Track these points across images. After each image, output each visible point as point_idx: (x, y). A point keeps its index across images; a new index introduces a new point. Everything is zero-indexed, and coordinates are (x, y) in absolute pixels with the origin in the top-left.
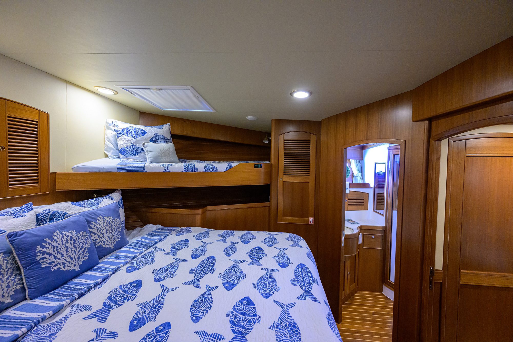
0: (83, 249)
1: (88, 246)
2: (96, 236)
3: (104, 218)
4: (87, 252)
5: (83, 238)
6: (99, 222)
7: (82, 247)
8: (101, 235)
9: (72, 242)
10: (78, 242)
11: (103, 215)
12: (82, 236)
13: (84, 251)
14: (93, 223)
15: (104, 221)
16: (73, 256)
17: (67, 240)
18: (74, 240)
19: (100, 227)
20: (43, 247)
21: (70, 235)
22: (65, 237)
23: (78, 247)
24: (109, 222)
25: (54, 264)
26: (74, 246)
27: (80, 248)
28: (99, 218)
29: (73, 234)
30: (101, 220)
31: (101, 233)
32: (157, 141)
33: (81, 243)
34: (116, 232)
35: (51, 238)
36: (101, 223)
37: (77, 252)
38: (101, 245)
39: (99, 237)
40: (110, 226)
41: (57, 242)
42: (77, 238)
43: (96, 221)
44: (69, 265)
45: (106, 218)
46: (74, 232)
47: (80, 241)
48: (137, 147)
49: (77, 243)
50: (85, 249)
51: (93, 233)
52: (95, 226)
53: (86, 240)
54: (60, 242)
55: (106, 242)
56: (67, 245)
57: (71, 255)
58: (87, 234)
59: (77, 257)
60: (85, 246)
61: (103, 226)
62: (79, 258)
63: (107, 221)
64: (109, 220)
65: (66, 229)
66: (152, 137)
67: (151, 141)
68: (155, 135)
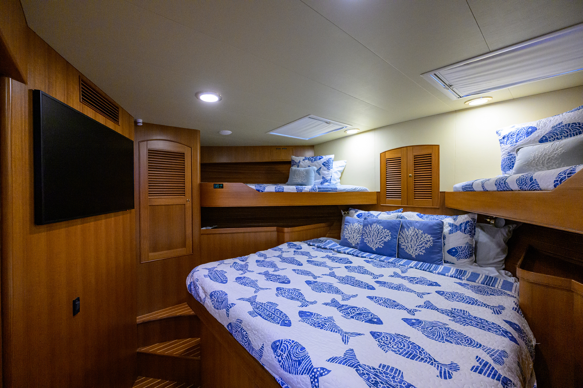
0: (381, 240)
1: (385, 240)
2: (403, 240)
3: (414, 229)
4: (382, 243)
5: (385, 233)
6: (410, 230)
7: (381, 238)
11: (416, 227)
12: (385, 232)
13: (381, 241)
14: (406, 229)
15: (413, 231)
16: (374, 240)
17: (376, 230)
19: (408, 234)
20: (366, 228)
21: (379, 228)
22: (376, 228)
23: (379, 237)
24: (418, 234)
25: (366, 239)
26: (377, 235)
28: (411, 228)
29: (381, 228)
30: (412, 230)
31: (407, 239)
32: (557, 138)
33: (382, 235)
34: (420, 245)
35: (371, 225)
36: (410, 232)
37: (377, 239)
38: (404, 248)
39: (405, 241)
40: (417, 237)
41: (372, 228)
42: (381, 231)
43: (408, 229)
45: (416, 229)
46: (382, 227)
47: (382, 234)
48: (513, 157)
50: (382, 240)
52: (405, 232)
53: (386, 236)
55: (408, 248)
56: (374, 232)
58: (389, 232)
59: (376, 242)
60: (383, 239)
61: (410, 235)
62: (376, 243)
63: (416, 232)
64: (418, 232)
65: (380, 225)
66: (544, 134)
67: (541, 141)
68: (553, 127)
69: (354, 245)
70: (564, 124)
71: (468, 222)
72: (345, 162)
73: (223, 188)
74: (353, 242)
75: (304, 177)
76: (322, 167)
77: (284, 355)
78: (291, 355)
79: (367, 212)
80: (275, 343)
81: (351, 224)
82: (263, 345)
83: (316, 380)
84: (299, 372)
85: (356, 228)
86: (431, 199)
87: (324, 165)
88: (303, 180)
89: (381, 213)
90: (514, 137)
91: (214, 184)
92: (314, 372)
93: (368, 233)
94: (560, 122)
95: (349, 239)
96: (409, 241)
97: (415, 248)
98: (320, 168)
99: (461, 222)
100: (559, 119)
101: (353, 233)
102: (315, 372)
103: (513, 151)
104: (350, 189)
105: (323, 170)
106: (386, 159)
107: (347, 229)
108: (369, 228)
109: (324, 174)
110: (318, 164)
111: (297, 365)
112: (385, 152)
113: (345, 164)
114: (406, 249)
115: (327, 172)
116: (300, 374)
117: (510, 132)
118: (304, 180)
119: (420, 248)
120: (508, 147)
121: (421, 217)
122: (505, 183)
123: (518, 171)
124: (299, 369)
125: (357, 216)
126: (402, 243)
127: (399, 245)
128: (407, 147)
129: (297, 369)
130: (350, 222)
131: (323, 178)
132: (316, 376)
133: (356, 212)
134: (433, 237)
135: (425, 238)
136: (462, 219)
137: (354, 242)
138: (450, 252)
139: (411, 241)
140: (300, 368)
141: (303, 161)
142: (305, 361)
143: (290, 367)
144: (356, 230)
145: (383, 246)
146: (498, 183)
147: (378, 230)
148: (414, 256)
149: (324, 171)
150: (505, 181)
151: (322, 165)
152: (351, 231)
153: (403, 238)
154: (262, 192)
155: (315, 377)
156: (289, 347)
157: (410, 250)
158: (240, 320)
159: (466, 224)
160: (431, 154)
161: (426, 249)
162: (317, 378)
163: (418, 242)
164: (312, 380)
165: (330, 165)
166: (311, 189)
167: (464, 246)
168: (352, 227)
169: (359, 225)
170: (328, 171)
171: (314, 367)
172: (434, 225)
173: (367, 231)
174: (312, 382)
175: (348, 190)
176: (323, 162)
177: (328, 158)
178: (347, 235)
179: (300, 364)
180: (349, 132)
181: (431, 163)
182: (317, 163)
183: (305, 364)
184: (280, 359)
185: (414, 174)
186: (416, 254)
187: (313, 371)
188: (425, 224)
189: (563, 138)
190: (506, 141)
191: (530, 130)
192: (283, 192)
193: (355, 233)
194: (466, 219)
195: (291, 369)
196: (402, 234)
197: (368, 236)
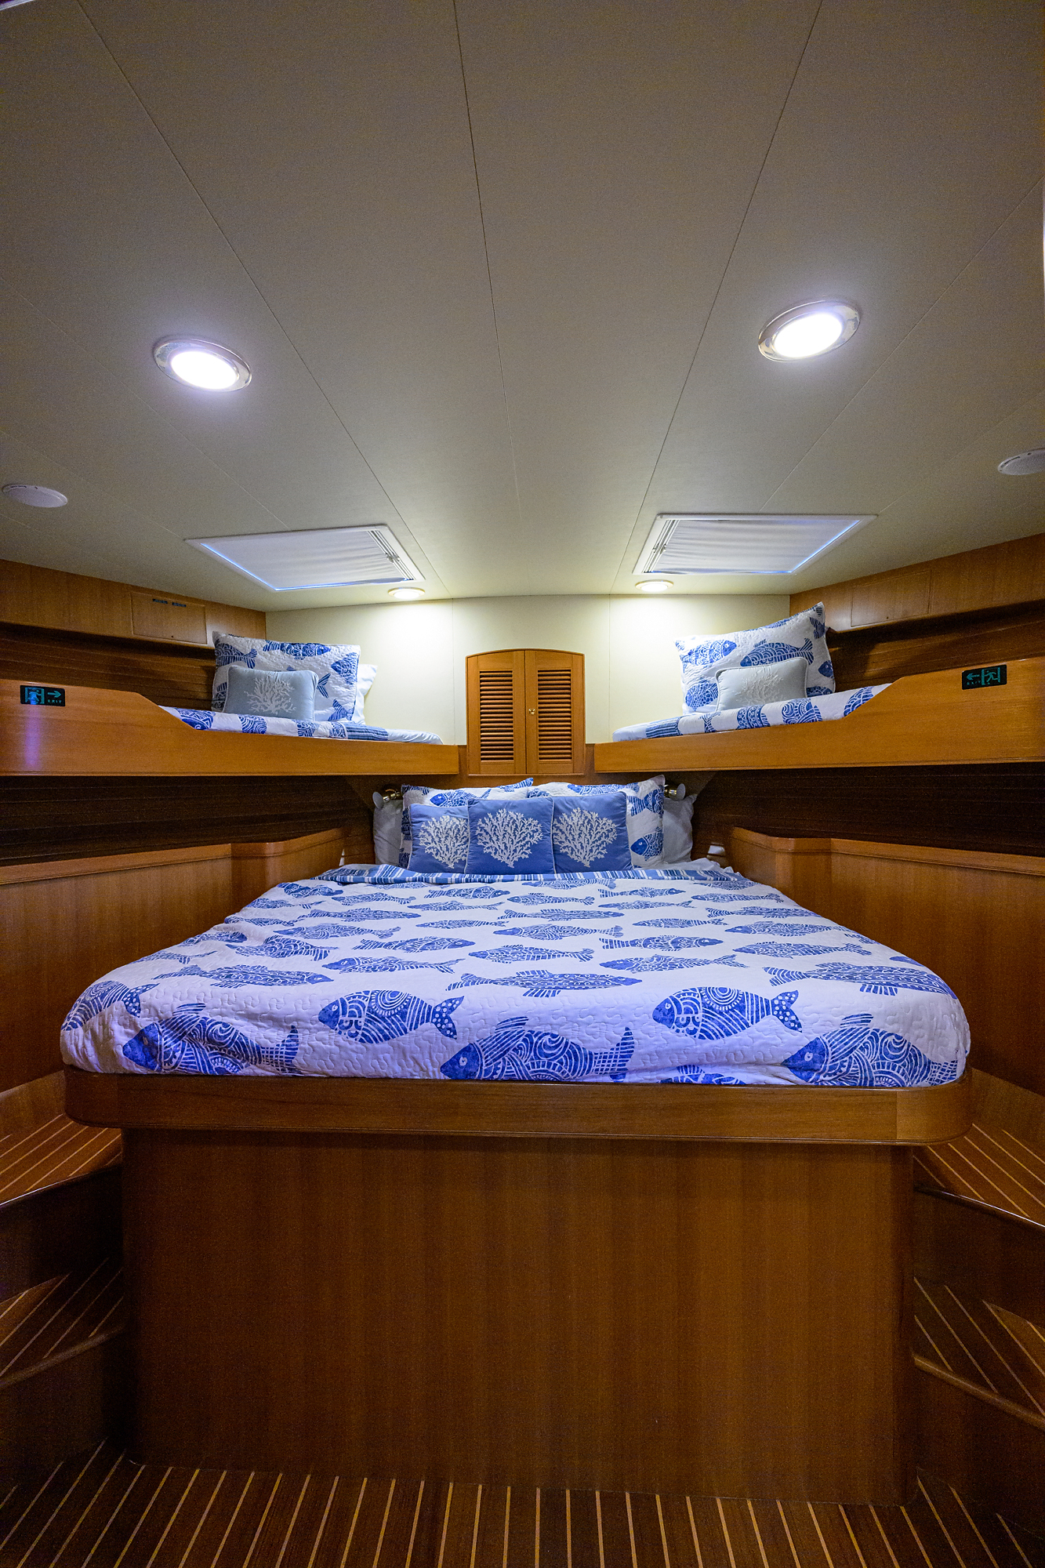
0: (524, 842)
1: (533, 841)
2: (563, 837)
3: (582, 812)
4: (528, 848)
5: (528, 828)
6: (573, 815)
7: (524, 839)
8: (570, 838)
9: (514, 827)
10: (521, 830)
11: (584, 809)
12: (530, 825)
13: (525, 845)
14: (564, 814)
15: (581, 816)
16: (508, 845)
17: (509, 823)
18: (516, 826)
19: (571, 824)
20: (484, 822)
21: (514, 818)
22: (508, 819)
23: (518, 836)
24: (589, 820)
25: (488, 845)
26: (514, 833)
27: (520, 839)
28: (575, 811)
29: (519, 818)
30: (577, 814)
31: (570, 833)
32: (761, 661)
33: (524, 832)
34: (597, 841)
35: (494, 815)
36: (575, 819)
37: (515, 842)
38: (567, 853)
39: (566, 838)
40: (589, 827)
41: (497, 821)
42: (522, 824)
43: (568, 814)
44: (501, 854)
45: (586, 812)
46: (521, 816)
47: (523, 830)
48: (710, 685)
49: (519, 831)
50: (527, 843)
51: (561, 830)
52: (565, 820)
53: (533, 831)
54: (500, 822)
55: (576, 850)
56: (507, 828)
57: (506, 843)
58: (538, 824)
59: (513, 848)
60: (527, 839)
61: (576, 824)
62: (515, 851)
63: (586, 818)
64: (590, 817)
65: (515, 810)
66: (746, 654)
67: (744, 664)
68: (756, 646)
69: (451, 866)
70: (767, 643)
71: (655, 792)
72: (374, 669)
73: (63, 704)
74: (449, 859)
76: (332, 675)
77: (696, 1016)
78: (714, 1006)
79: (452, 791)
80: (659, 1009)
82: (627, 1029)
83: (788, 1014)
84: (749, 1022)
85: (449, 826)
86: (570, 758)
87: (336, 670)
88: (284, 707)
89: (489, 791)
90: (705, 653)
91: (23, 688)
92: (776, 1005)
94: (763, 639)
95: (437, 854)
96: (576, 837)
97: (589, 848)
98: (327, 677)
99: (647, 793)
100: (760, 635)
101: (443, 839)
102: (778, 1005)
103: (709, 674)
104: (413, 737)
105: (334, 683)
106: (481, 672)
107: (425, 831)
108: (490, 820)
109: (337, 694)
110: (320, 665)
111: (738, 1015)
112: (477, 655)
113: (374, 674)
114: (572, 853)
115: (344, 690)
116: (752, 1023)
117: (699, 645)
118: (289, 704)
119: (597, 846)
120: (698, 669)
121: (578, 791)
122: (759, 716)
123: (730, 705)
124: (746, 1018)
125: (432, 800)
126: (560, 842)
127: (556, 849)
128: (524, 650)
129: (742, 1019)
130: (429, 815)
131: (336, 704)
132: (784, 1008)
133: (425, 793)
134: (616, 823)
135: (604, 827)
136: (647, 787)
137: (452, 860)
138: (635, 848)
139: (580, 836)
140: (747, 1016)
141: (265, 653)
142: (748, 1001)
143: (724, 1024)
144: (449, 831)
145: (529, 855)
146: (745, 716)
147: (513, 823)
148: (587, 864)
149: (337, 687)
150: (759, 713)
151: (332, 670)
152: (437, 835)
153: (563, 833)
154: (203, 728)
155: (783, 1011)
156: (699, 1000)
157: (579, 855)
158: (517, 1018)
159: (654, 796)
160: (570, 671)
161: (608, 847)
162: (788, 1009)
163: (594, 836)
164: (781, 1017)
165: (352, 670)
166: (333, 730)
167: (653, 833)
168: (438, 825)
169: (455, 819)
170: (347, 688)
171: (770, 1000)
172: (614, 801)
173: (488, 829)
174: (783, 1021)
176: (333, 662)
177: (348, 653)
178: (431, 845)
179: (742, 1010)
180: (400, 595)
181: (570, 689)
182: (316, 661)
183: (752, 1004)
184: (691, 1026)
185: (539, 708)
186: (592, 859)
187: (774, 1006)
188: (599, 802)
189: (768, 662)
190: (694, 658)
191: (727, 645)
192: (263, 732)
193: (449, 838)
194: (652, 786)
195: (730, 1027)
196: (558, 825)
197: (491, 839)
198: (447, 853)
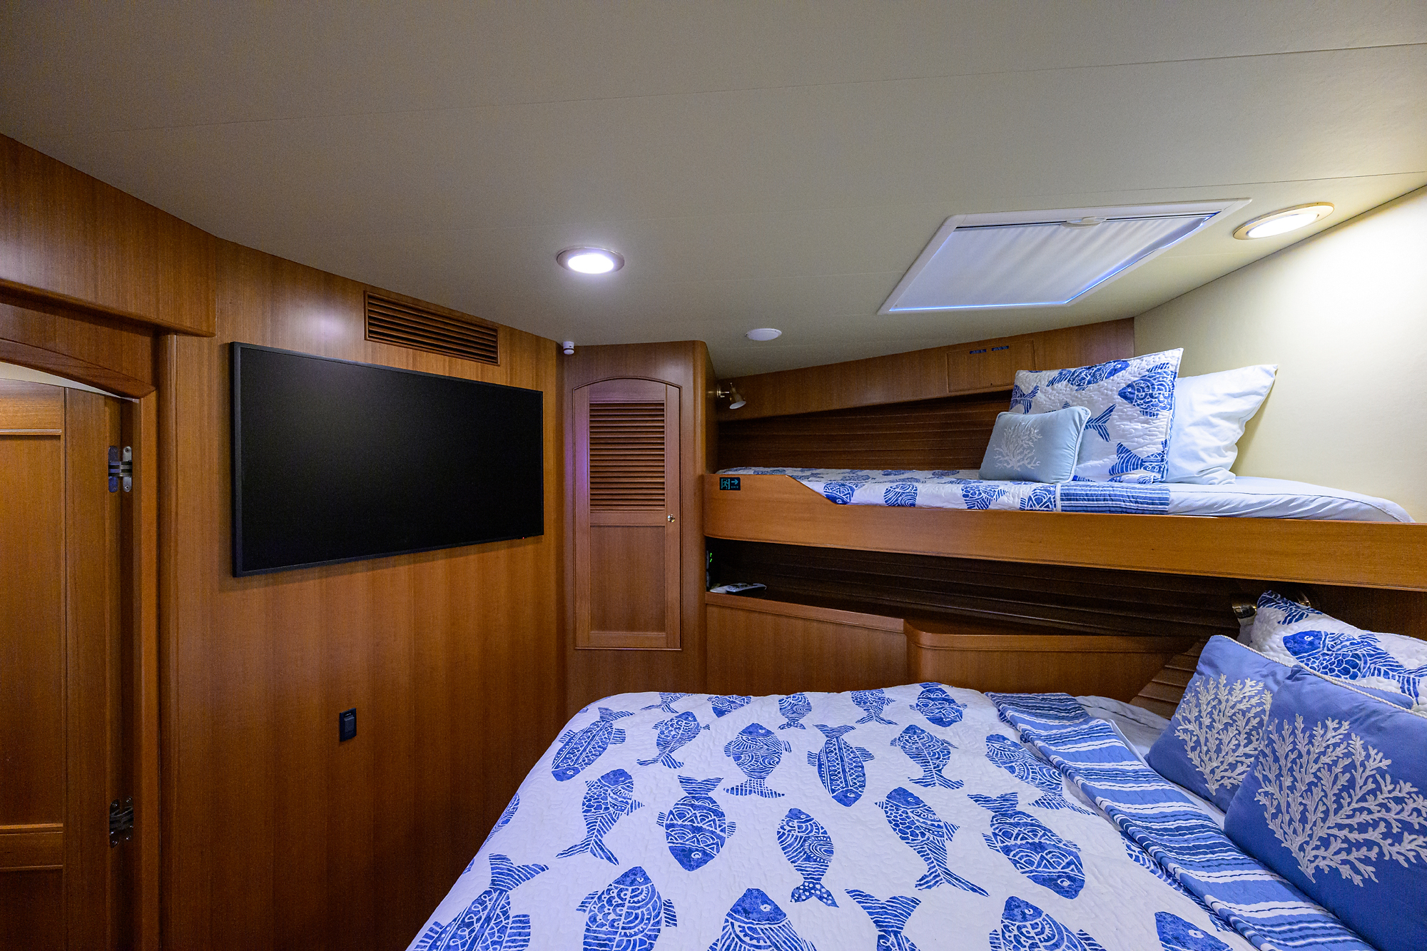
0: (1359, 836)
1: (1392, 850)
4: (1366, 860)
5: (1395, 807)
7: (1363, 828)
9: (1343, 780)
10: (1363, 799)
13: (1358, 845)
16: (1312, 819)
17: (1335, 763)
18: (1352, 782)
21: (1359, 756)
22: (1340, 751)
23: (1347, 810)
25: (1270, 790)
26: (1340, 797)
27: (1354, 822)
29: (1371, 764)
33: (1370, 812)
35: (1311, 722)
37: (1333, 820)
41: (1310, 742)
42: (1371, 786)
46: (1378, 761)
47: (1373, 805)
49: (1355, 799)
50: (1371, 844)
56: (1324, 774)
57: (1311, 808)
59: (1322, 833)
60: (1375, 836)
62: (1326, 844)
65: (1369, 739)
69: (1212, 787)
72: (1268, 372)
73: (739, 489)
74: (1212, 772)
75: (1030, 448)
76: (1118, 407)
79: (1354, 632)
81: (1223, 680)
85: (1242, 706)
88: (1025, 462)
91: (720, 479)
93: (1282, 762)
95: (1193, 749)
98: (1111, 410)
101: (1219, 726)
105: (1121, 419)
108: (1293, 733)
109: (1126, 435)
110: (1103, 394)
113: (1268, 381)
115: (1139, 426)
118: (1032, 458)
125: (1286, 640)
131: (1121, 449)
133: (1288, 621)
141: (1049, 389)
144: (1240, 716)
147: (1346, 769)
149: (1129, 424)
151: (1119, 399)
152: (1211, 713)
154: (845, 503)
165: (1156, 393)
166: (1030, 498)
168: (1223, 694)
170: (1147, 423)
173: (1283, 749)
175: (1234, 509)
178: (1190, 727)
192: (913, 505)
193: (1232, 731)
197: (1279, 776)
198: (1214, 756)
